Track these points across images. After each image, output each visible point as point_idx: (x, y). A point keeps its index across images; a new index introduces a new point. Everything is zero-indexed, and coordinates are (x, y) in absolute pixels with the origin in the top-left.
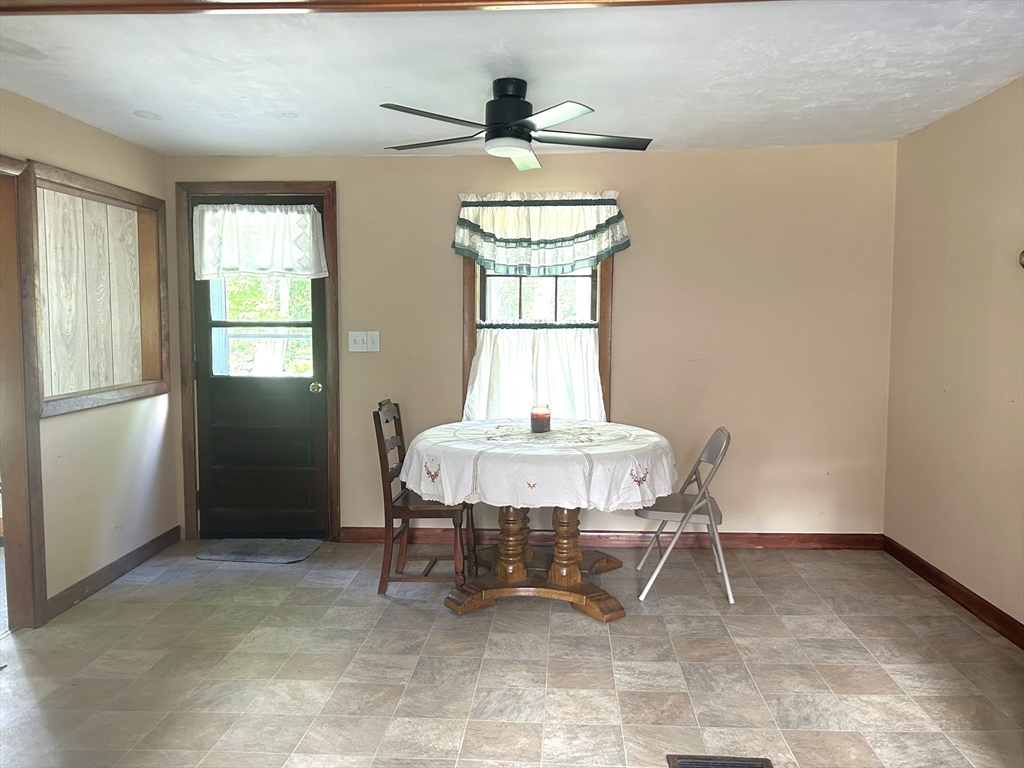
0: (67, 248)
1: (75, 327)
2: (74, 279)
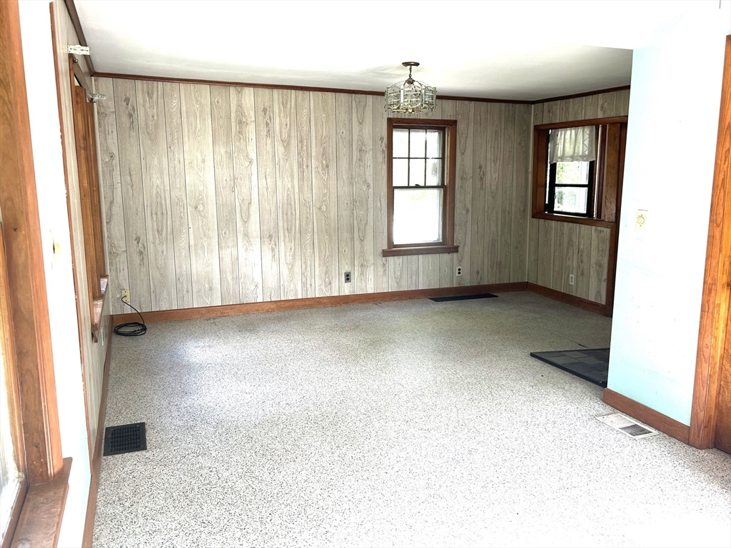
0: (496, 147)
1: (497, 188)
2: (498, 163)
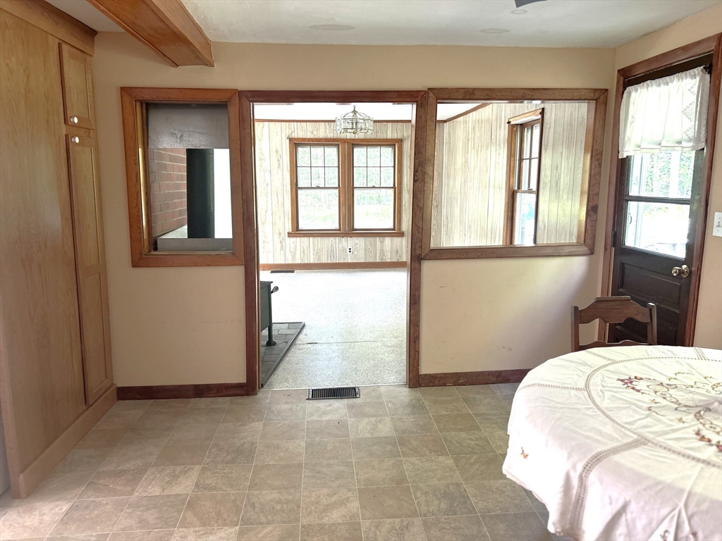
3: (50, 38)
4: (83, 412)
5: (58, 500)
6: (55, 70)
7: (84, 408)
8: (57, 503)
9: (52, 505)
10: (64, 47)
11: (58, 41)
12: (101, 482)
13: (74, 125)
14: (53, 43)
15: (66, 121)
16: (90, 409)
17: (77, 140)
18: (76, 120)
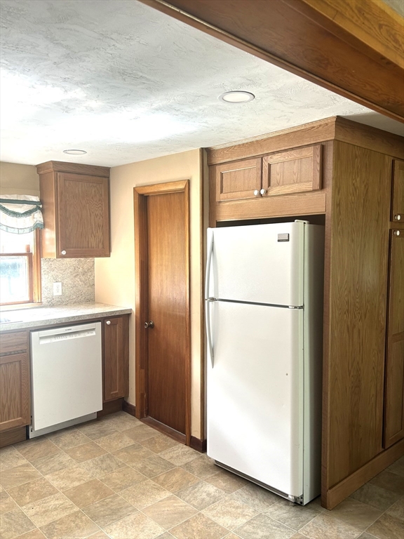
3: (387, 157)
4: (379, 454)
5: (352, 525)
6: (387, 182)
7: (382, 449)
8: (351, 527)
9: (347, 527)
10: (397, 162)
11: (392, 158)
12: (387, 524)
13: (398, 221)
14: (388, 161)
15: (391, 220)
16: (386, 452)
17: (398, 233)
18: (399, 218)
